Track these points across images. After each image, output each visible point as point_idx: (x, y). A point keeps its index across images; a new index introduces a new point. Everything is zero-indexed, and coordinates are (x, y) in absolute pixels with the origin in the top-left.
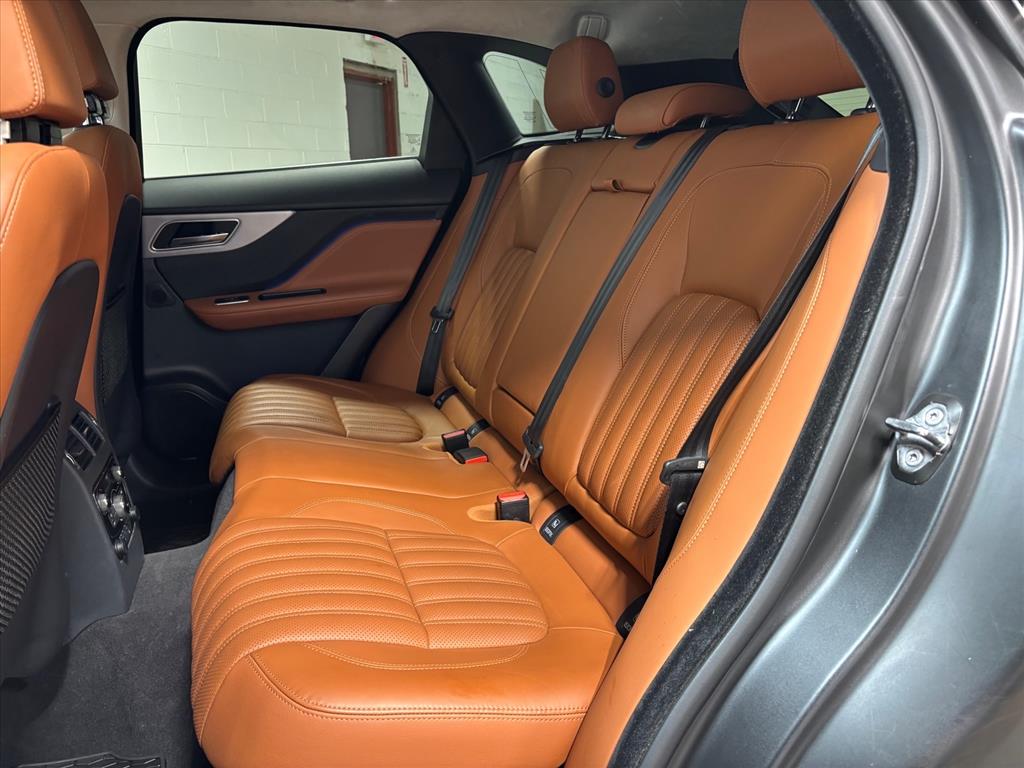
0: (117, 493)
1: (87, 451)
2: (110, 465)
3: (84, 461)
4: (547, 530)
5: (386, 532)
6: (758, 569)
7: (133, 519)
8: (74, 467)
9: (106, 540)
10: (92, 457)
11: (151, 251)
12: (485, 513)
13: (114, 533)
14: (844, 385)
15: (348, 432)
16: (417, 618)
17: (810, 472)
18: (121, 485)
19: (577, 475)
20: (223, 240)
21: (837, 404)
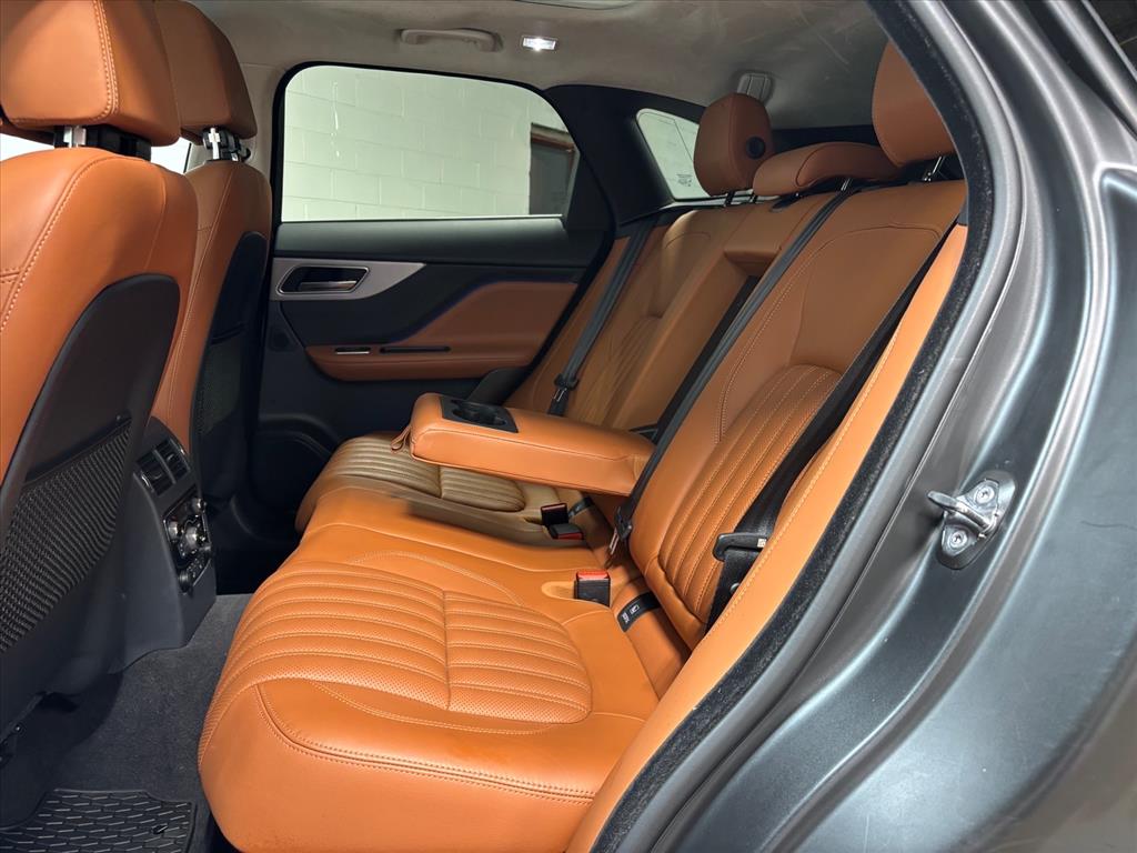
0: (193, 525)
1: (167, 477)
2: (191, 495)
3: (160, 486)
4: (625, 616)
5: (444, 593)
6: (771, 647)
7: (207, 556)
8: (149, 489)
9: (171, 568)
10: (171, 483)
11: (279, 293)
12: (563, 591)
13: (181, 563)
14: (887, 451)
15: (444, 494)
16: (445, 679)
17: (838, 545)
18: (200, 519)
19: (659, 556)
20: (350, 288)
21: (877, 472)
